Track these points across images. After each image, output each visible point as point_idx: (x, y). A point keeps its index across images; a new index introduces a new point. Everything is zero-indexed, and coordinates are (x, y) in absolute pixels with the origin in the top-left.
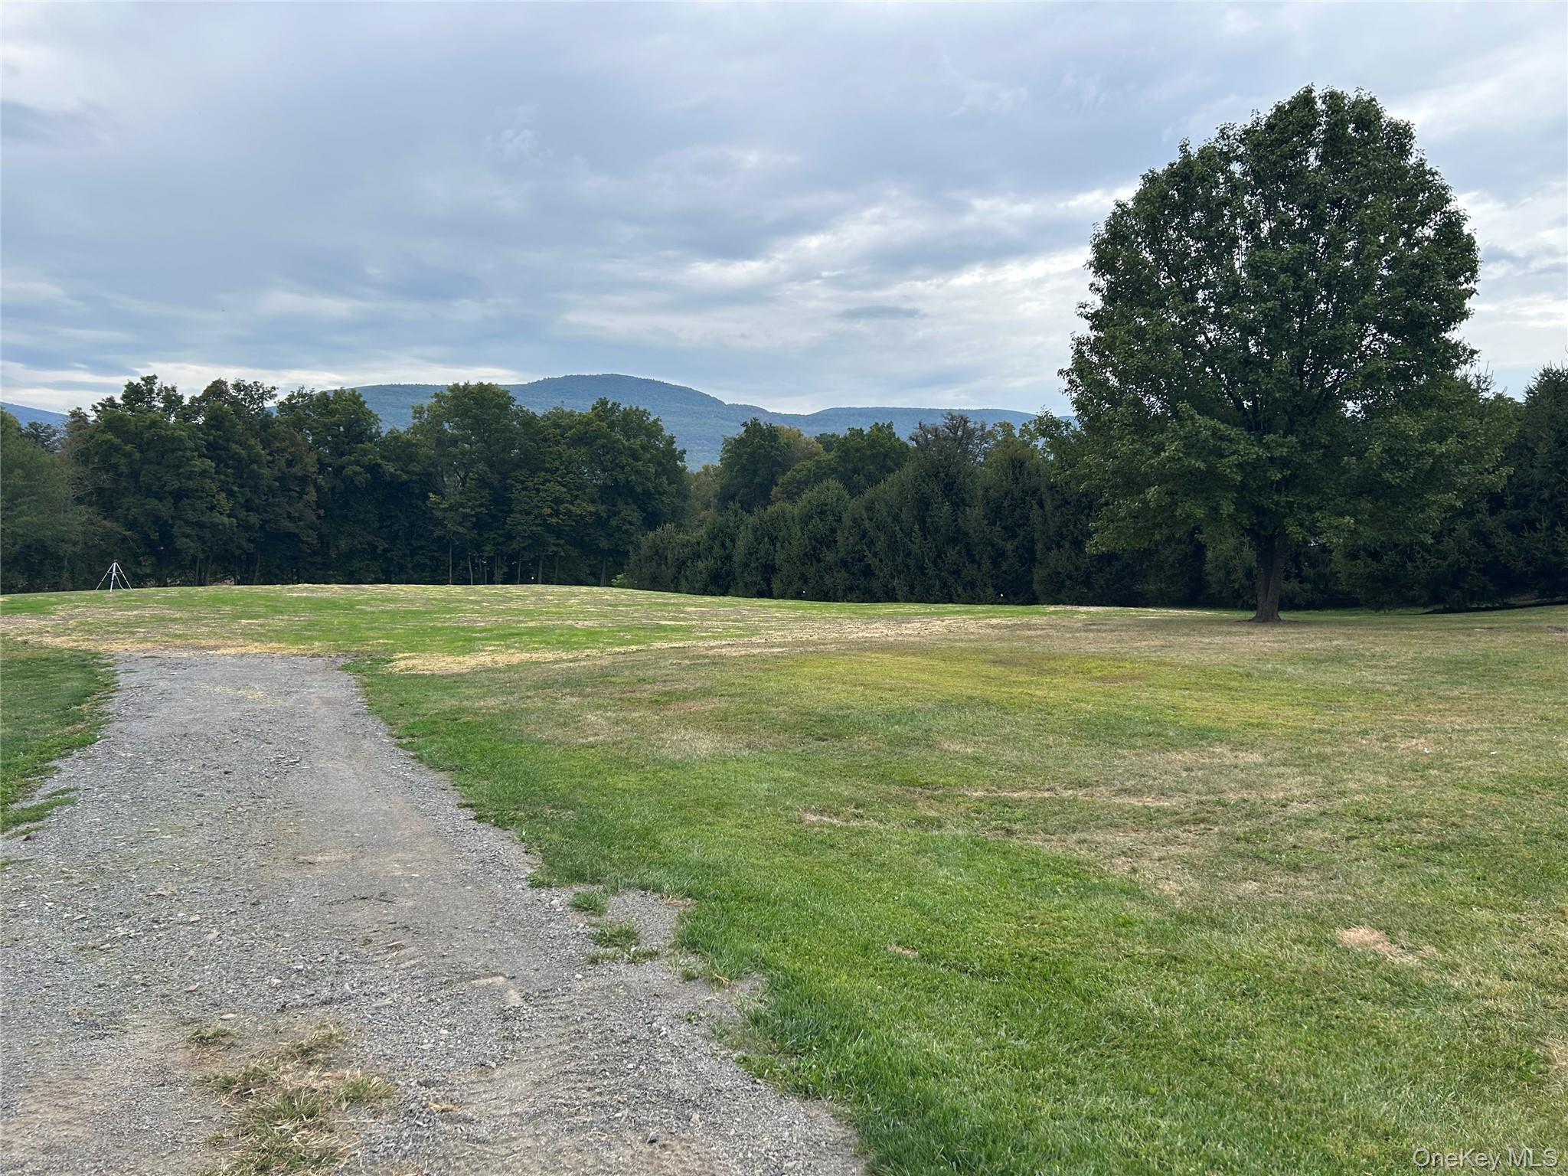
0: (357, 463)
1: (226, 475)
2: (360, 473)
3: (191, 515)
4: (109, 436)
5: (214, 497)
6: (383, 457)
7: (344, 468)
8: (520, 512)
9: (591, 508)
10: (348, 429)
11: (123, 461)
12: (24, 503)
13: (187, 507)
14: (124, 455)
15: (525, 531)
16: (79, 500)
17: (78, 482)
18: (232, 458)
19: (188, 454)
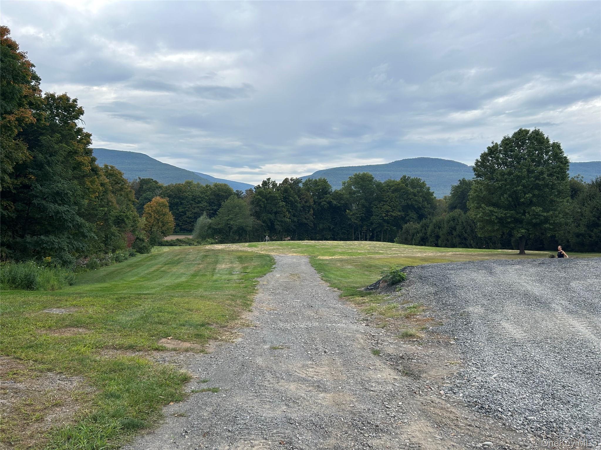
0: (325, 201)
1: (288, 207)
2: (326, 204)
3: (279, 219)
4: (259, 197)
5: (285, 213)
6: (332, 199)
7: (321, 203)
8: (375, 215)
9: (399, 214)
10: (322, 191)
11: (262, 204)
12: (238, 217)
13: (278, 216)
14: (262, 202)
15: (376, 222)
16: (251, 215)
17: (251, 210)
18: (290, 201)
19: (279, 201)
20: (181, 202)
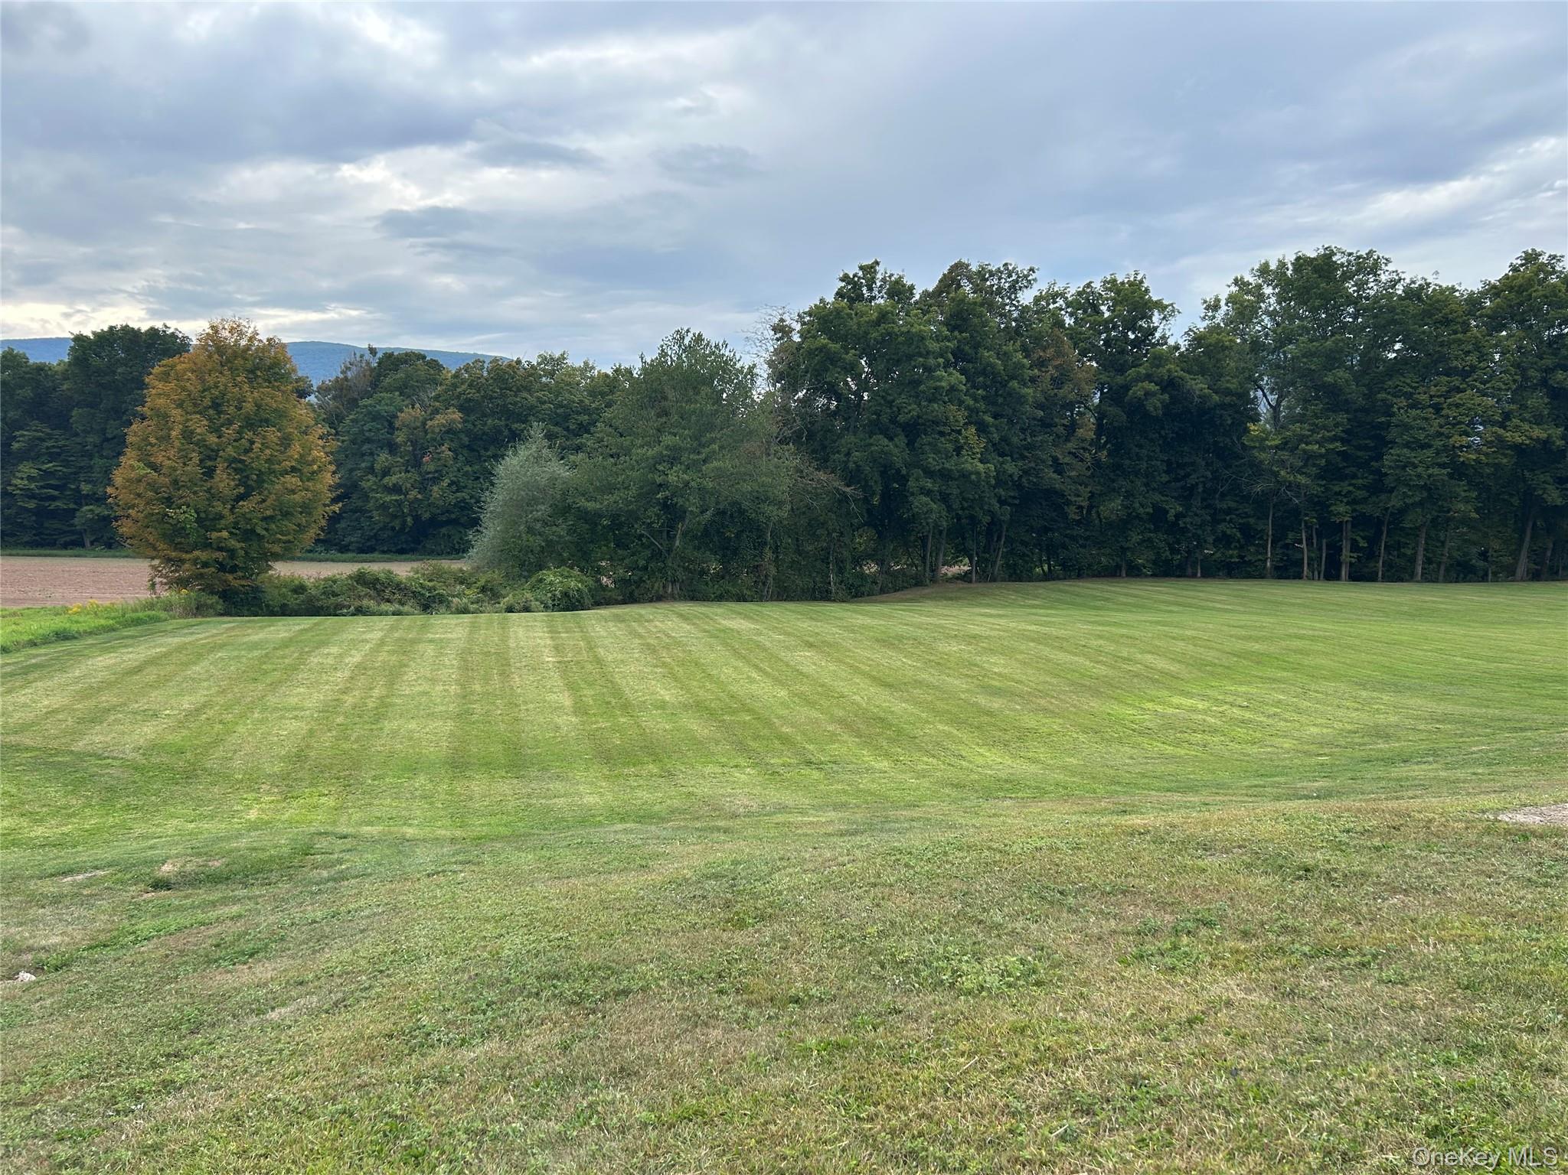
0: (1149, 377)
1: (977, 398)
2: (1155, 394)
3: (932, 461)
5: (959, 432)
6: (1180, 370)
7: (1127, 387)
8: (1407, 445)
9: (1538, 432)
12: (709, 443)
13: (927, 448)
16: (784, 442)
18: (984, 373)
20: (510, 430)
